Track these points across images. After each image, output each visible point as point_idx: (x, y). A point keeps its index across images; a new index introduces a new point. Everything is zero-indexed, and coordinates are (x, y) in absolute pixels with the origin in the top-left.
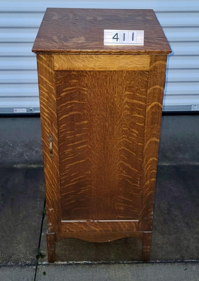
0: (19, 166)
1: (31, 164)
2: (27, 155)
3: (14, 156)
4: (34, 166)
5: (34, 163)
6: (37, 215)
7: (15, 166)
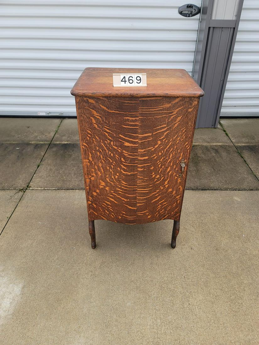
0: (33, 142)
1: (40, 142)
2: (39, 137)
3: (32, 138)
4: (41, 143)
5: (42, 141)
6: (35, 166)
7: (30, 142)
